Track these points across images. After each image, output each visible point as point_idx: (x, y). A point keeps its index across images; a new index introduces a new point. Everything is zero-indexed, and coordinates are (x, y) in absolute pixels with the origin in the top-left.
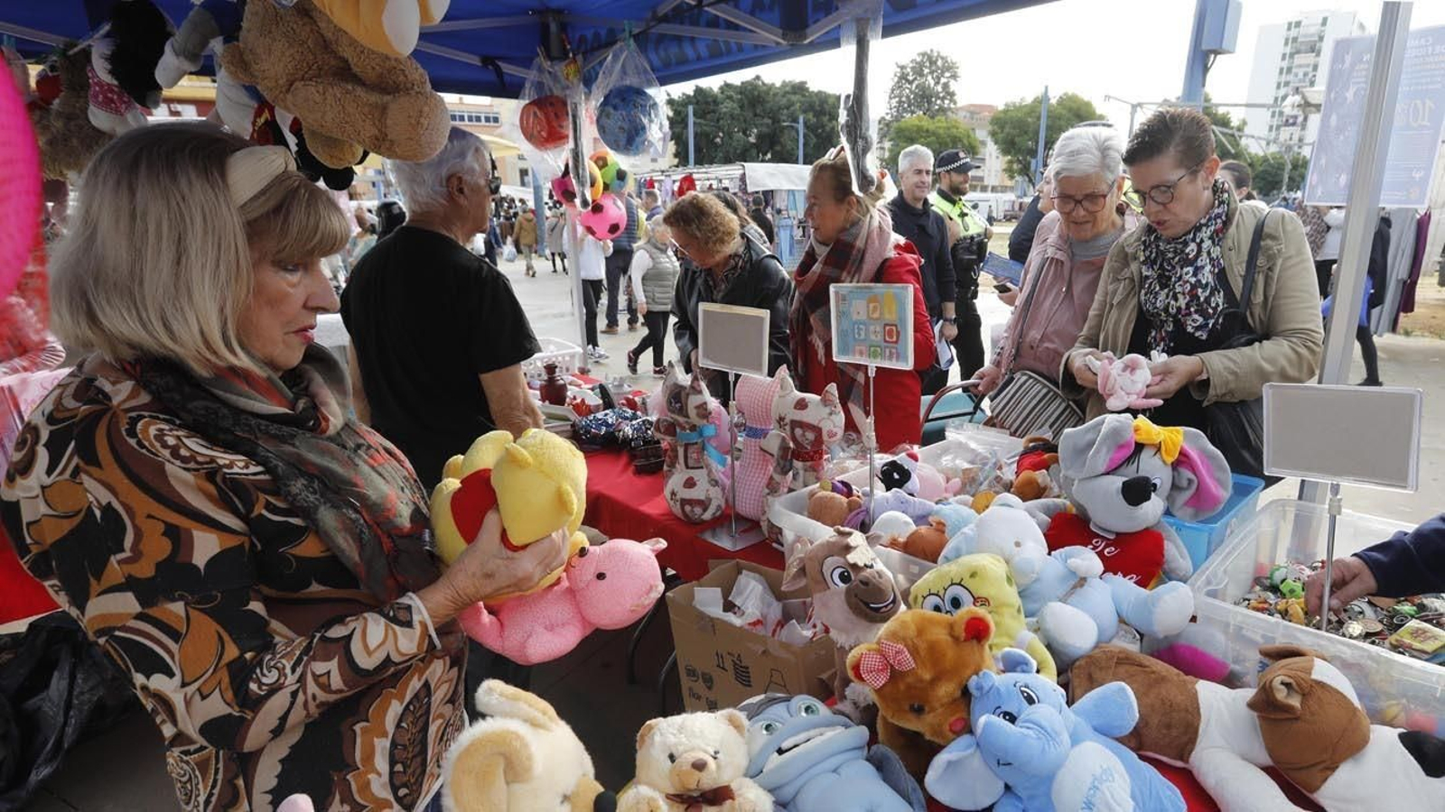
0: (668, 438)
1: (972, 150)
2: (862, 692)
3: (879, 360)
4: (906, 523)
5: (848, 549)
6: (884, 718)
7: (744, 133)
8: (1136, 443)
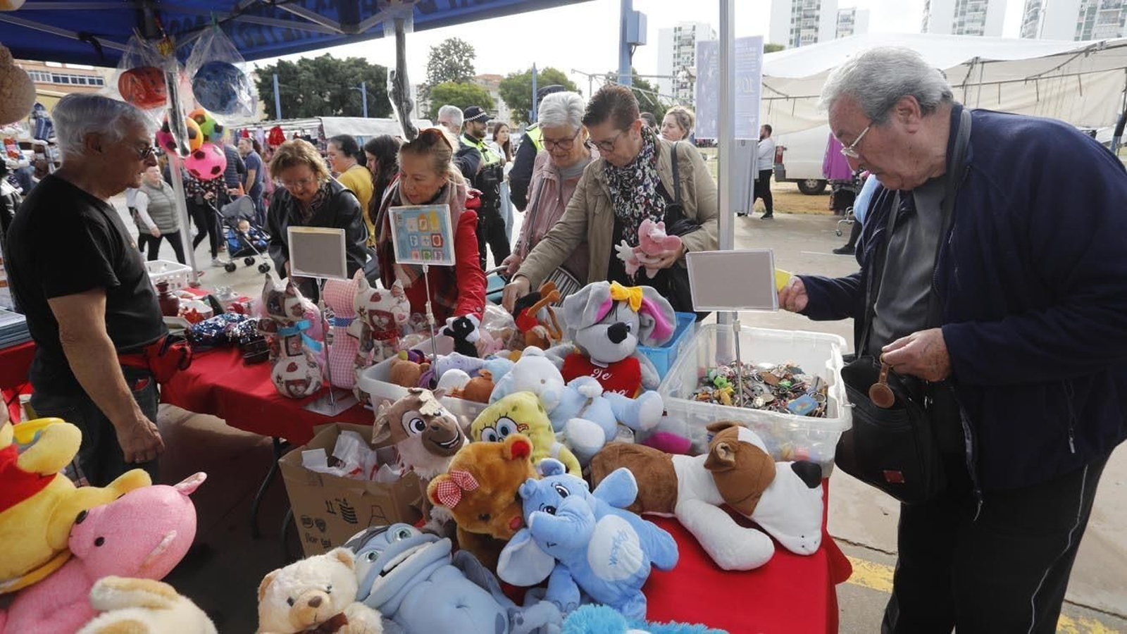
0: (271, 334)
1: (488, 105)
2: (441, 512)
3: (430, 260)
4: (464, 377)
5: (420, 404)
6: (462, 530)
7: (320, 94)
8: (613, 300)
